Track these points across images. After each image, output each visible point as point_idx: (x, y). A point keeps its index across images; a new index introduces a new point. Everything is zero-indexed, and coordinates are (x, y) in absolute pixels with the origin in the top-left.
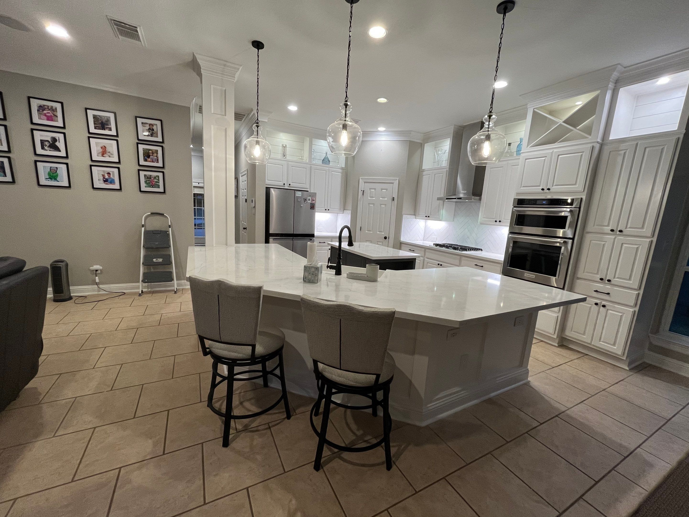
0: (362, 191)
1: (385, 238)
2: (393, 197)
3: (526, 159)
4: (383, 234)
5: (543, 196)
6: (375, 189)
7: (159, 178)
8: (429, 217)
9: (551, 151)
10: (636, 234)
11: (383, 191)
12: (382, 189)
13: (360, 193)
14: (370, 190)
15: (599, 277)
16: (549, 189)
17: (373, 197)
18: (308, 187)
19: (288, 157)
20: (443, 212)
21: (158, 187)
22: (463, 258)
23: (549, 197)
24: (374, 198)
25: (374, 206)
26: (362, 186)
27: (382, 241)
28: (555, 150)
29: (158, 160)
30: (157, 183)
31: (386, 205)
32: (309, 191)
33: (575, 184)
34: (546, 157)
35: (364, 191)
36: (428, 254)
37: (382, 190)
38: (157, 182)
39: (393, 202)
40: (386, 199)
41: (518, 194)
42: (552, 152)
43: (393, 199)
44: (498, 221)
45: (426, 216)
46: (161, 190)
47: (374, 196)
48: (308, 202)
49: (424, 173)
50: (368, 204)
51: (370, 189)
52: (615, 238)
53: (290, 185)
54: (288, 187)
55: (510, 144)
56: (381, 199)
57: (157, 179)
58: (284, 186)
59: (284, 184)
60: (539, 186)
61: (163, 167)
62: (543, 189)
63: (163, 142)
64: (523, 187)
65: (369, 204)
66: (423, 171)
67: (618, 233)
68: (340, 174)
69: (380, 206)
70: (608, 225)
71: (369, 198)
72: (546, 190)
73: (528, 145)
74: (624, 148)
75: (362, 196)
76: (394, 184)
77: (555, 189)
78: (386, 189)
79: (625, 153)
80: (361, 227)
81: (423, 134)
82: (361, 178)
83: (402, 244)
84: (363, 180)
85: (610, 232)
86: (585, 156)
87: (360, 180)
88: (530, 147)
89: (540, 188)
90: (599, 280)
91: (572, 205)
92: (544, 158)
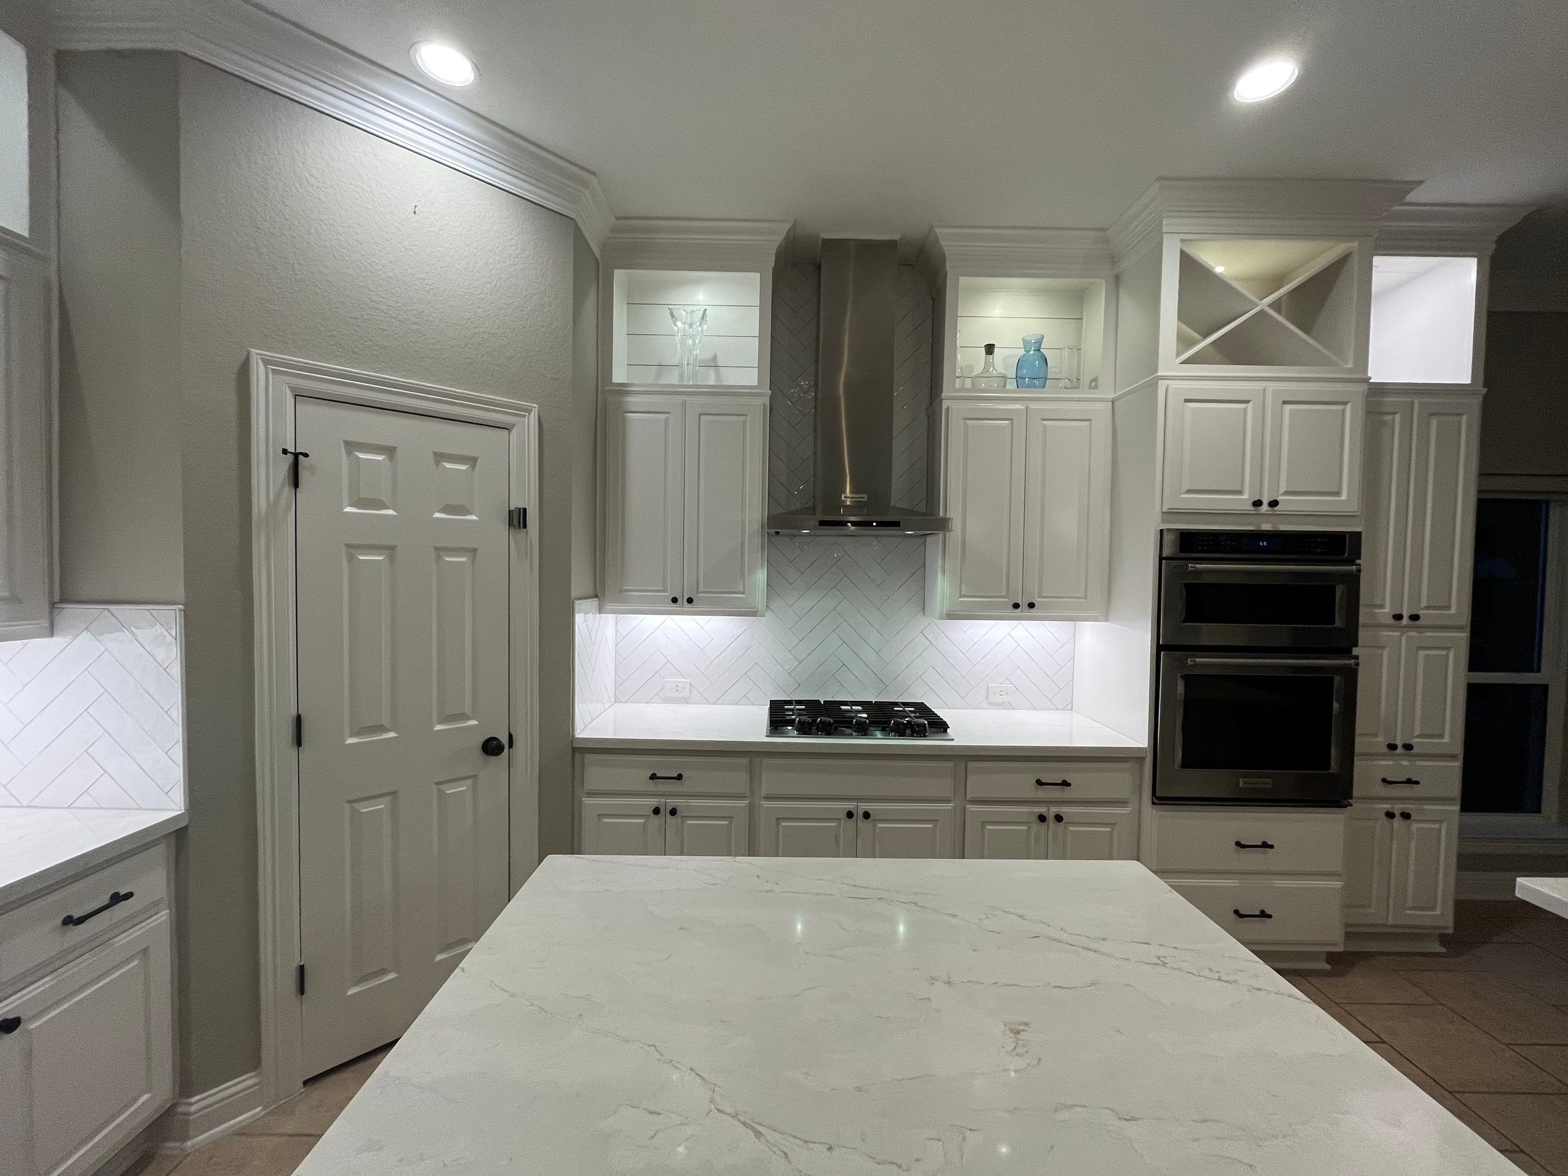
0: (290, 457)
1: (492, 747)
2: (516, 504)
3: (1186, 401)
4: (478, 728)
5: (1249, 524)
6: (390, 451)
8: (689, 600)
9: (1260, 385)
10: (1440, 622)
11: (448, 465)
12: (440, 457)
13: (271, 468)
14: (349, 453)
15: (1388, 742)
16: (1272, 504)
22: (971, 765)
23: (1266, 527)
24: (391, 512)
25: (392, 559)
26: (280, 420)
27: (472, 773)
28: (1271, 386)
31: (474, 551)
33: (1341, 493)
34: (1247, 402)
35: (296, 455)
36: (771, 780)
37: (437, 463)
39: (517, 533)
40: (472, 517)
41: (1169, 514)
42: (1264, 391)
43: (518, 519)
44: (1024, 605)
45: (676, 600)
47: (386, 498)
49: (633, 401)
50: (344, 548)
51: (351, 446)
52: (1401, 637)
55: (990, 349)
56: (437, 515)
62: (1256, 503)
64: (1189, 492)
65: (350, 546)
66: (622, 390)
67: (1407, 621)
69: (439, 558)
71: (351, 506)
72: (1265, 508)
73: (1178, 355)
74: (1388, 409)
75: (288, 490)
76: (514, 432)
77: (1287, 503)
78: (472, 461)
79: (1393, 420)
80: (299, 719)
81: (617, 218)
82: (266, 362)
83: (588, 757)
84: (288, 379)
85: (1391, 621)
86: (1351, 417)
87: (259, 372)
88: (1183, 363)
89: (1247, 497)
90: (1385, 750)
91: (1345, 553)
92: (1242, 406)
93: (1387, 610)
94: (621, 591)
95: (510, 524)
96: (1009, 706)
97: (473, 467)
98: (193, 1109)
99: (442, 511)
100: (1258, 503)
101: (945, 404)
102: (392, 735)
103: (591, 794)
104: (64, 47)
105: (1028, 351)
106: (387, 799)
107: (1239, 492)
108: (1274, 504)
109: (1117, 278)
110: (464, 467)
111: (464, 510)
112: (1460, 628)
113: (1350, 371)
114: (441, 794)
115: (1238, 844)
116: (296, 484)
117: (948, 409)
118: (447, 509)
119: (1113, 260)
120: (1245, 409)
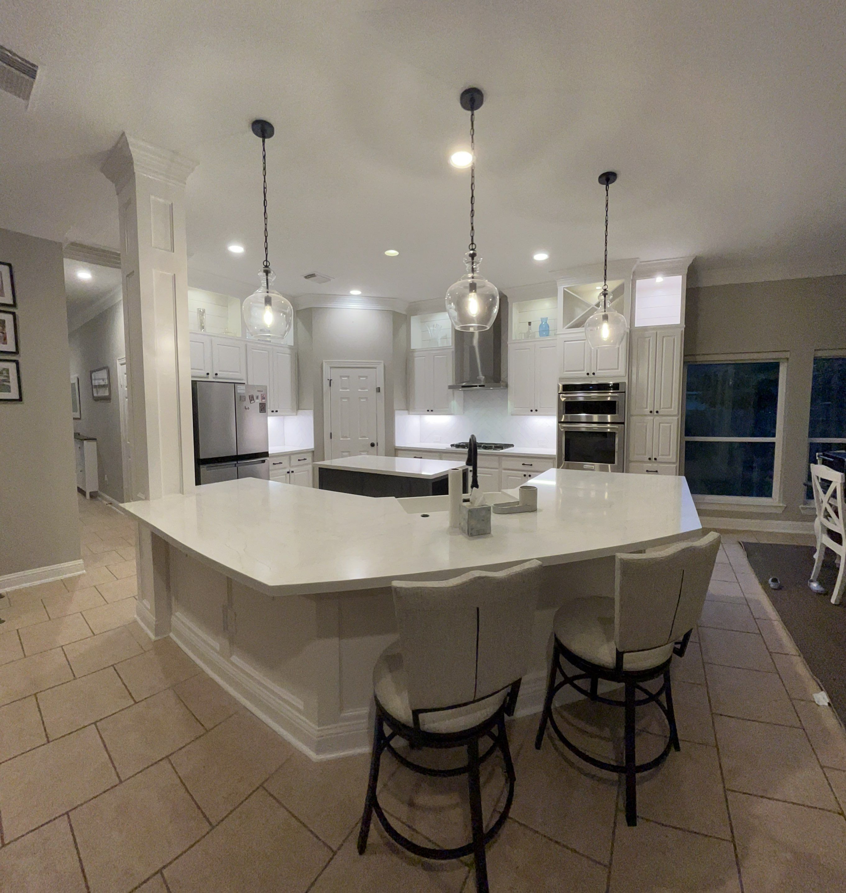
0: (329, 381)
1: (372, 445)
2: (378, 386)
3: (565, 341)
4: (369, 440)
6: (348, 377)
7: (8, 373)
8: (432, 411)
10: (668, 413)
11: (361, 379)
12: (360, 377)
13: (326, 383)
15: (647, 456)
16: (594, 374)
17: (346, 389)
18: (244, 378)
19: (209, 330)
20: (454, 404)
21: (8, 389)
23: (593, 382)
24: (349, 390)
25: (349, 401)
26: (327, 373)
27: (368, 450)
29: (5, 339)
30: (5, 383)
31: (367, 399)
32: (246, 384)
33: (618, 369)
34: (585, 340)
37: (359, 378)
38: (4, 381)
39: (379, 393)
40: (368, 390)
41: (561, 379)
43: (378, 390)
44: (534, 410)
45: (428, 411)
46: (14, 395)
47: (348, 387)
48: (257, 401)
50: (340, 399)
51: (341, 377)
52: (653, 419)
53: (216, 374)
54: (214, 378)
55: (530, 323)
56: (359, 390)
57: (5, 375)
58: (208, 378)
59: (208, 374)
60: (583, 370)
61: (17, 352)
62: (588, 374)
63: (14, 305)
64: (567, 371)
66: (413, 351)
67: (655, 413)
68: (288, 355)
69: (359, 400)
70: (647, 408)
71: (341, 389)
72: (591, 375)
73: (564, 327)
74: (647, 336)
75: (329, 387)
76: (378, 369)
77: (599, 373)
78: (366, 377)
79: (649, 340)
80: (331, 433)
82: (326, 362)
83: (399, 451)
84: (329, 365)
85: (650, 414)
87: (324, 364)
88: (566, 329)
89: (585, 372)
90: (647, 461)
91: (618, 390)
92: (583, 341)
93: (649, 409)
94: (414, 408)
95: (377, 391)
101: (509, 345)
102: (349, 439)
105: (542, 322)
110: (365, 379)
111: (365, 389)
112: (676, 416)
116: (330, 386)
117: (507, 347)
118: (361, 389)
120: (585, 343)
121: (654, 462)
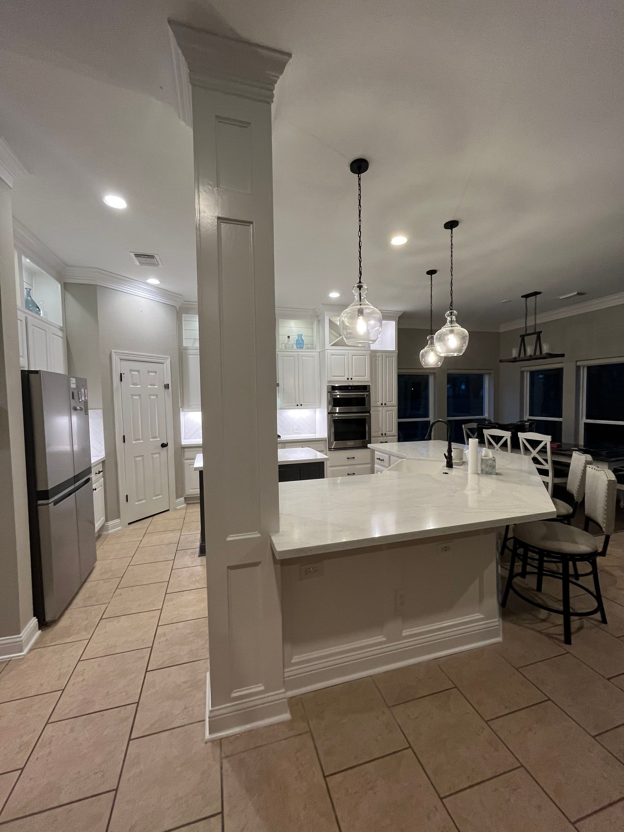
0: (120, 374)
1: (164, 445)
2: (166, 383)
3: (332, 355)
4: (160, 441)
6: (138, 371)
9: (347, 351)
10: (391, 405)
11: (151, 374)
12: (149, 372)
13: (116, 378)
14: (130, 372)
15: (380, 433)
17: (137, 385)
23: (351, 384)
24: (139, 386)
25: (140, 398)
26: (118, 367)
27: (159, 452)
28: (350, 352)
31: (157, 395)
33: (365, 376)
39: (167, 390)
40: (156, 387)
41: (329, 382)
42: (348, 353)
43: (167, 387)
44: (299, 405)
47: (138, 383)
48: (82, 399)
49: (190, 352)
51: (131, 370)
52: (383, 409)
55: (289, 337)
64: (333, 377)
65: (132, 395)
66: (186, 349)
67: (384, 405)
68: (60, 338)
69: (150, 397)
70: (379, 402)
71: (131, 385)
72: (350, 380)
73: (329, 344)
74: (378, 356)
75: (119, 382)
76: (165, 364)
77: (354, 379)
78: (156, 372)
79: (379, 359)
80: (124, 436)
81: (184, 301)
82: (115, 353)
83: (186, 450)
84: (119, 356)
85: (381, 405)
86: (367, 359)
87: (113, 355)
88: (331, 346)
89: (346, 377)
90: (381, 435)
91: (367, 390)
92: (344, 356)
93: (380, 403)
94: (189, 405)
95: (165, 388)
96: (300, 434)
97: (156, 374)
98: (109, 524)
99: (150, 385)
100: (348, 379)
101: (277, 353)
102: (142, 441)
103: (186, 460)
104: (65, 281)
105: (298, 338)
106: (141, 457)
107: (344, 376)
108: (351, 379)
109: (319, 321)
110: (154, 374)
111: (154, 385)
112: (396, 406)
113: (367, 348)
114: (153, 457)
115: (348, 458)
116: (121, 380)
117: (278, 354)
118: (151, 385)
119: (318, 316)
121: (384, 436)
